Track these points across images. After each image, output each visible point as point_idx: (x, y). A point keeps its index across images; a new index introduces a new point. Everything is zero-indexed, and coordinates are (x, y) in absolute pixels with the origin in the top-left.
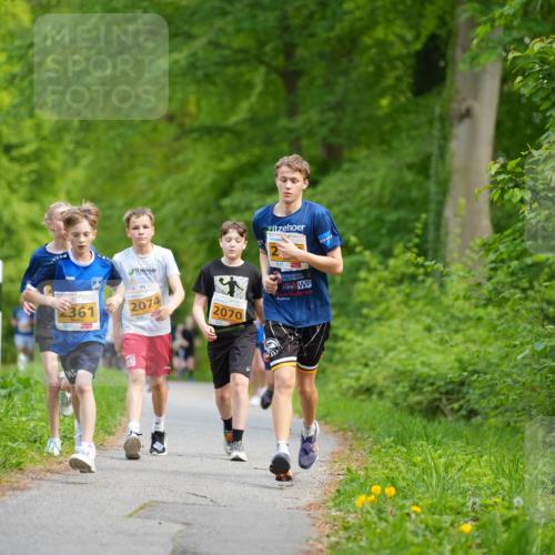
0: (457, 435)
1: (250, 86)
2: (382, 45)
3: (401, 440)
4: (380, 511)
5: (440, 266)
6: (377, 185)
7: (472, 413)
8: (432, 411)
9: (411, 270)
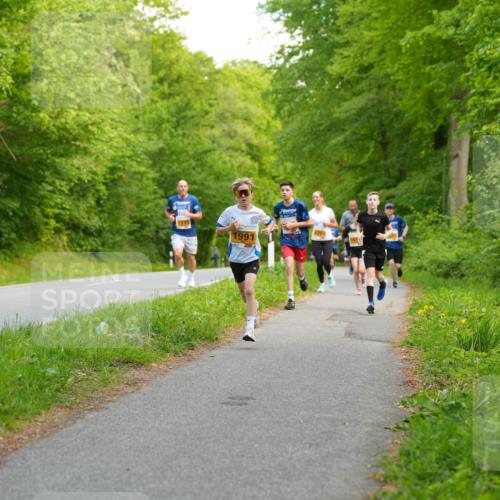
0: (457, 285)
1: (368, 149)
2: (421, 130)
3: (435, 287)
4: (428, 316)
5: (448, 217)
6: (421, 186)
7: (463, 276)
8: (447, 275)
9: (436, 219)
